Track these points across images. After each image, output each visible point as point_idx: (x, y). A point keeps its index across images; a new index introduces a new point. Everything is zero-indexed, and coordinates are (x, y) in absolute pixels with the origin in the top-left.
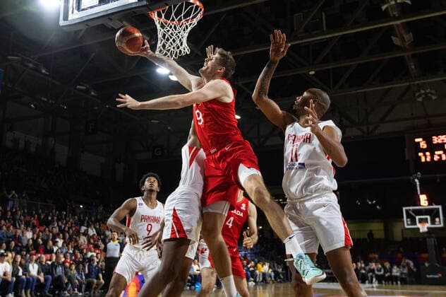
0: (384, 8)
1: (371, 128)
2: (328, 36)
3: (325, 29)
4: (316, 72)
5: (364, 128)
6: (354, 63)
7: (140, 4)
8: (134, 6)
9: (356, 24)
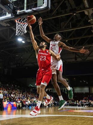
0: (89, 21)
1: (85, 58)
2: (72, 30)
3: (71, 27)
4: (68, 41)
5: (83, 58)
6: (80, 38)
7: (12, 17)
8: (10, 18)
9: (81, 26)
